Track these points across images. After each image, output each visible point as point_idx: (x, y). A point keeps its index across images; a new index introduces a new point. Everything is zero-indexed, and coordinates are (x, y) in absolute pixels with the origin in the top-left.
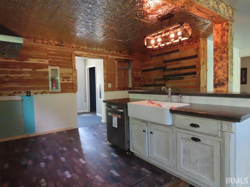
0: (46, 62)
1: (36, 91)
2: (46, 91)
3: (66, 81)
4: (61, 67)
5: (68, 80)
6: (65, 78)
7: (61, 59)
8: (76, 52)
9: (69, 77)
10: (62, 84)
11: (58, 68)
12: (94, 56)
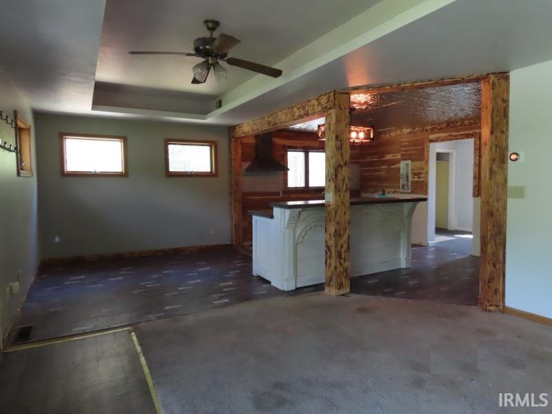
0: (399, 156)
1: (389, 190)
2: (398, 190)
3: (416, 179)
4: (412, 161)
5: (419, 178)
6: (416, 174)
7: (414, 150)
8: (432, 137)
9: (420, 173)
10: (412, 182)
11: (409, 162)
12: (456, 136)
